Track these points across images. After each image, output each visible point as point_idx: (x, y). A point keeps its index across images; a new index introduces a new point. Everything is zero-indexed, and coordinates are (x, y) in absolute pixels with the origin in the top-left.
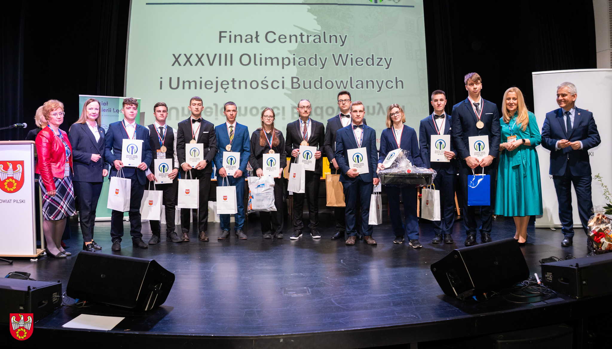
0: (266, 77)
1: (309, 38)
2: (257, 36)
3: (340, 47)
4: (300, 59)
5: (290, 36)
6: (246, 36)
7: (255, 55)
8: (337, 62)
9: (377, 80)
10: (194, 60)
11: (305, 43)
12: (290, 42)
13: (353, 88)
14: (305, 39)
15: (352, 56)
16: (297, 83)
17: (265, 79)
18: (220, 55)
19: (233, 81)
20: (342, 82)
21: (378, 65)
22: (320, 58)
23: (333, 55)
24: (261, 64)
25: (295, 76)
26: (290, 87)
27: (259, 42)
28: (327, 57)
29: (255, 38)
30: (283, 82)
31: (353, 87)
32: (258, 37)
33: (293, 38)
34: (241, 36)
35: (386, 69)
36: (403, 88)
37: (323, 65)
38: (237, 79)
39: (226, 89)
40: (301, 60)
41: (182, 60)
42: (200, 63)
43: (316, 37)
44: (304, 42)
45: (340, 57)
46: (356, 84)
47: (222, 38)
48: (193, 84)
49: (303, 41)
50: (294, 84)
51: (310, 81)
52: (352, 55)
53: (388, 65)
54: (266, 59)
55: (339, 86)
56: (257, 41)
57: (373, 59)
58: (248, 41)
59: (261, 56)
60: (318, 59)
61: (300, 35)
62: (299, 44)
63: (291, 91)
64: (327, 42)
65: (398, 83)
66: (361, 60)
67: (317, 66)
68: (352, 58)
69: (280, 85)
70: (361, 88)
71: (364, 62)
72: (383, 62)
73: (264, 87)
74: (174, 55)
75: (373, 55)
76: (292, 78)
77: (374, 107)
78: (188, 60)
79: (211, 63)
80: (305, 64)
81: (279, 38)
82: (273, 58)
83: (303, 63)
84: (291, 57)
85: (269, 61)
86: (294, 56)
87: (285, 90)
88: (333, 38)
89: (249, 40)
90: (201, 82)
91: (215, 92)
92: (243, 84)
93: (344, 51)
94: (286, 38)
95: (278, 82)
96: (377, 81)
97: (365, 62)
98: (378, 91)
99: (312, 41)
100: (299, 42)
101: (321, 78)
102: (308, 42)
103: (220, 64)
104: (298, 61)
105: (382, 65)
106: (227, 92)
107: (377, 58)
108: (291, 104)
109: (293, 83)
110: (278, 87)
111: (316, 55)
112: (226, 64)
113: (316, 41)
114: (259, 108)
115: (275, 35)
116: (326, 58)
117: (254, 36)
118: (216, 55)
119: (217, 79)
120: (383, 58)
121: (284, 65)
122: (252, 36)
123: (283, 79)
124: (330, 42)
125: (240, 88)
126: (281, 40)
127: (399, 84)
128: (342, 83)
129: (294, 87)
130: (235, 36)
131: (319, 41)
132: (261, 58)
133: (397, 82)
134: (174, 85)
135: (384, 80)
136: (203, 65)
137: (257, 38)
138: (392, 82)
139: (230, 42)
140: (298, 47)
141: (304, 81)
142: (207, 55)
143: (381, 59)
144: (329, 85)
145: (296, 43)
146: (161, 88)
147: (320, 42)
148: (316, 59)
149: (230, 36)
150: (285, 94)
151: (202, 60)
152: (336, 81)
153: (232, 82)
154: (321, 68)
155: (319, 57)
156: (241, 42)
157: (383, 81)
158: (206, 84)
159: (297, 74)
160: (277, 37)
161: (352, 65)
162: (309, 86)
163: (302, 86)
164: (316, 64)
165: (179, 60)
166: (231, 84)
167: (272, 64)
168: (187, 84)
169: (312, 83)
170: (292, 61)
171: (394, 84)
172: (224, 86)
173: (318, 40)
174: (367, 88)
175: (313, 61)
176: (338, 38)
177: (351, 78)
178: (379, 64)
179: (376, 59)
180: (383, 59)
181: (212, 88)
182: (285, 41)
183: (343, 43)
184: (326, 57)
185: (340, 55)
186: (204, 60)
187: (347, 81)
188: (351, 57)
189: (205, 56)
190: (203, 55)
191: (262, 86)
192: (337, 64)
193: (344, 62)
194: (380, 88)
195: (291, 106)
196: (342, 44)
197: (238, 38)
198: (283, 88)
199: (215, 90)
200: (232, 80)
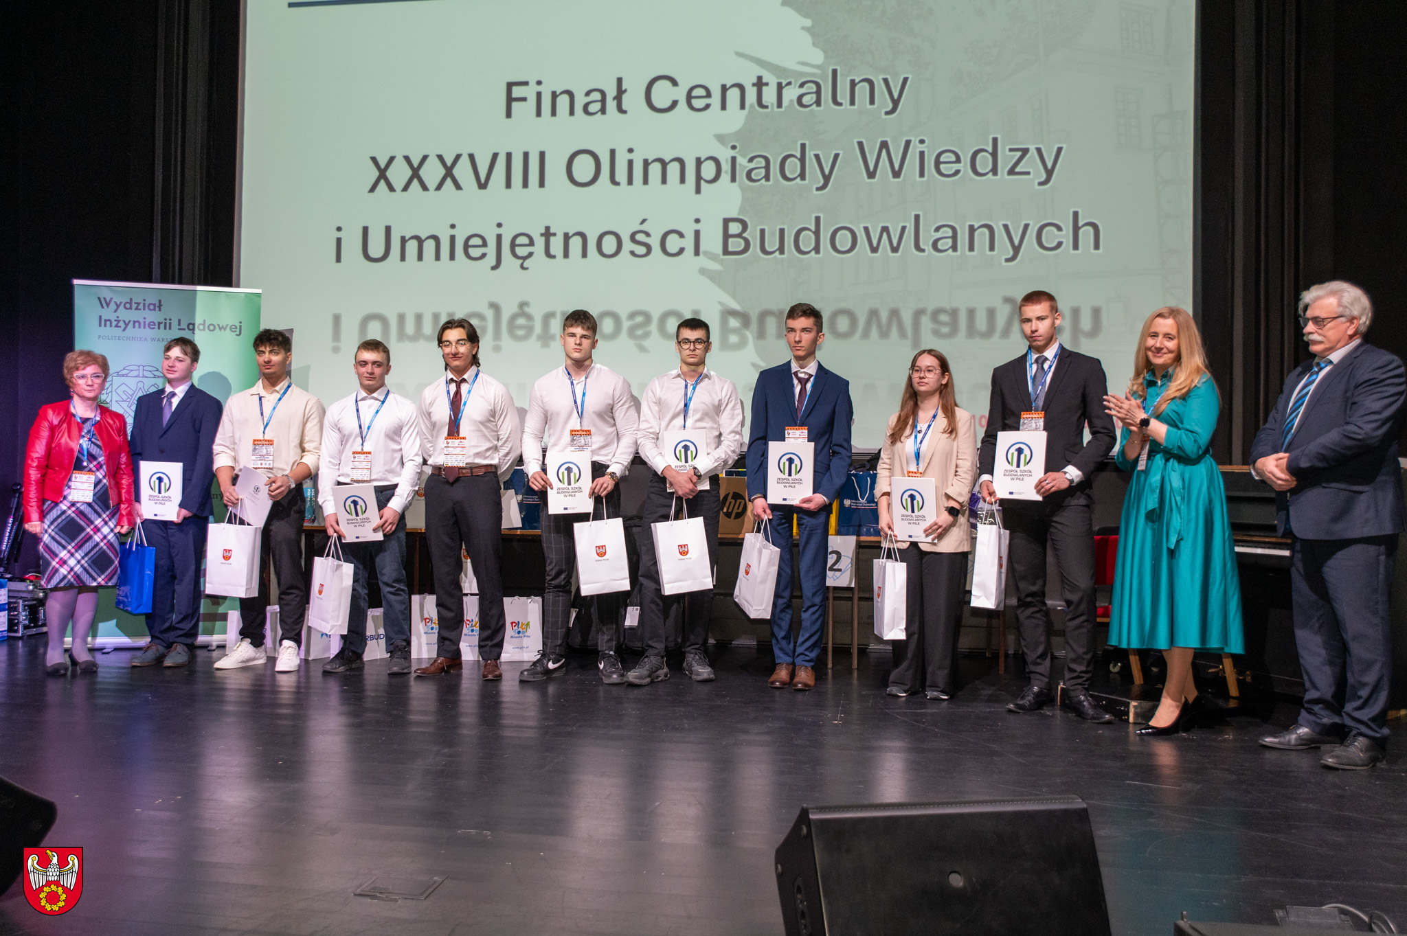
0: (644, 221)
1: (785, 91)
2: (620, 92)
3: (884, 116)
4: (751, 160)
5: (724, 89)
6: (588, 94)
7: (613, 152)
8: (871, 167)
9: (1005, 223)
10: (433, 172)
11: (769, 110)
12: (724, 107)
13: (923, 251)
14: (769, 95)
15: (922, 147)
16: (739, 236)
17: (643, 227)
18: (509, 156)
19: (548, 234)
20: (885, 229)
21: (1012, 172)
22: (817, 156)
23: (861, 144)
24: (630, 182)
25: (735, 215)
26: (719, 249)
27: (625, 112)
28: (841, 153)
29: (614, 98)
30: (697, 233)
31: (922, 246)
32: (624, 97)
33: (733, 95)
34: (570, 94)
35: (1041, 184)
36: (1097, 247)
37: (827, 179)
38: (559, 229)
39: (524, 258)
40: (756, 164)
41: (399, 173)
42: (449, 181)
43: (808, 88)
44: (766, 107)
45: (884, 152)
46: (932, 236)
47: (514, 104)
48: (429, 246)
49: (764, 103)
50: (731, 240)
51: (782, 231)
52: (922, 142)
53: (1050, 173)
54: (646, 164)
55: (875, 244)
56: (621, 110)
57: (994, 154)
58: (592, 108)
59: (630, 156)
60: (810, 159)
61: (754, 85)
62: (750, 112)
63: (721, 263)
64: (840, 104)
65: (1081, 231)
66: (953, 158)
67: (807, 181)
68: (922, 154)
69: (688, 243)
70: (951, 250)
71: (964, 167)
72: (1031, 163)
73: (637, 252)
74: (374, 160)
75: (995, 140)
76: (726, 222)
77: (991, 313)
78: (416, 173)
79: (483, 180)
80: (767, 177)
81: (689, 97)
82: (667, 161)
83: (760, 173)
84: (724, 155)
85: (655, 169)
86: (733, 153)
87: (702, 261)
88: (862, 90)
89: (594, 107)
90: (453, 238)
91: (494, 268)
92: (576, 243)
93: (895, 130)
94: (709, 95)
95: (681, 235)
96: (1006, 227)
97: (966, 163)
98: (1007, 260)
99: (791, 101)
100: (752, 105)
101: (818, 219)
102: (780, 105)
103: (508, 185)
104: (745, 167)
105: (1028, 173)
106: (527, 269)
107: (1011, 150)
108: (720, 303)
109: (726, 236)
110: (682, 250)
111: (803, 146)
112: (525, 185)
113: (806, 100)
114: (623, 316)
115: (676, 88)
116: (837, 156)
117: (611, 92)
118: (495, 156)
119: (499, 231)
120: (1032, 148)
121: (702, 182)
122: (603, 93)
123: (697, 227)
124: (852, 102)
125: (566, 255)
126: (696, 103)
127: (1086, 234)
128: (885, 235)
129: (730, 249)
130: (554, 96)
131: (814, 99)
132: (630, 163)
133: (1076, 229)
134: (376, 249)
135: (1031, 222)
136: (458, 187)
137: (618, 98)
138: (1059, 228)
139: (539, 114)
140: (745, 123)
141: (762, 232)
142: (471, 157)
143: (1025, 151)
144: (844, 240)
145: (743, 111)
146: (338, 259)
147: (818, 103)
148: (802, 160)
149: (539, 95)
150: (703, 271)
151: (455, 172)
152: (866, 229)
153: (543, 238)
154: (818, 189)
155: (812, 153)
156: (572, 113)
157: (1026, 226)
158: (466, 246)
159: (742, 210)
160: (680, 94)
161: (922, 174)
162: (777, 246)
163: (755, 246)
164: (802, 176)
165: (389, 174)
166: (540, 242)
167: (664, 181)
168: (412, 246)
169: (789, 237)
170: (726, 167)
171: (1066, 235)
172: (521, 251)
173: (812, 98)
174: (971, 248)
175: (793, 167)
176: (880, 87)
177: (917, 217)
178: (1018, 169)
179: (1008, 153)
180: (1033, 151)
181: (484, 255)
182: (708, 106)
183: (896, 103)
184: (837, 152)
185: (884, 145)
186: (463, 171)
187: (904, 228)
188: (918, 150)
189: (464, 161)
190: (458, 157)
191: (632, 249)
192: (871, 175)
193: (897, 167)
194: (1016, 250)
195: (720, 308)
196: (890, 106)
197: (563, 101)
198: (697, 253)
199: (494, 263)
200: (543, 231)
